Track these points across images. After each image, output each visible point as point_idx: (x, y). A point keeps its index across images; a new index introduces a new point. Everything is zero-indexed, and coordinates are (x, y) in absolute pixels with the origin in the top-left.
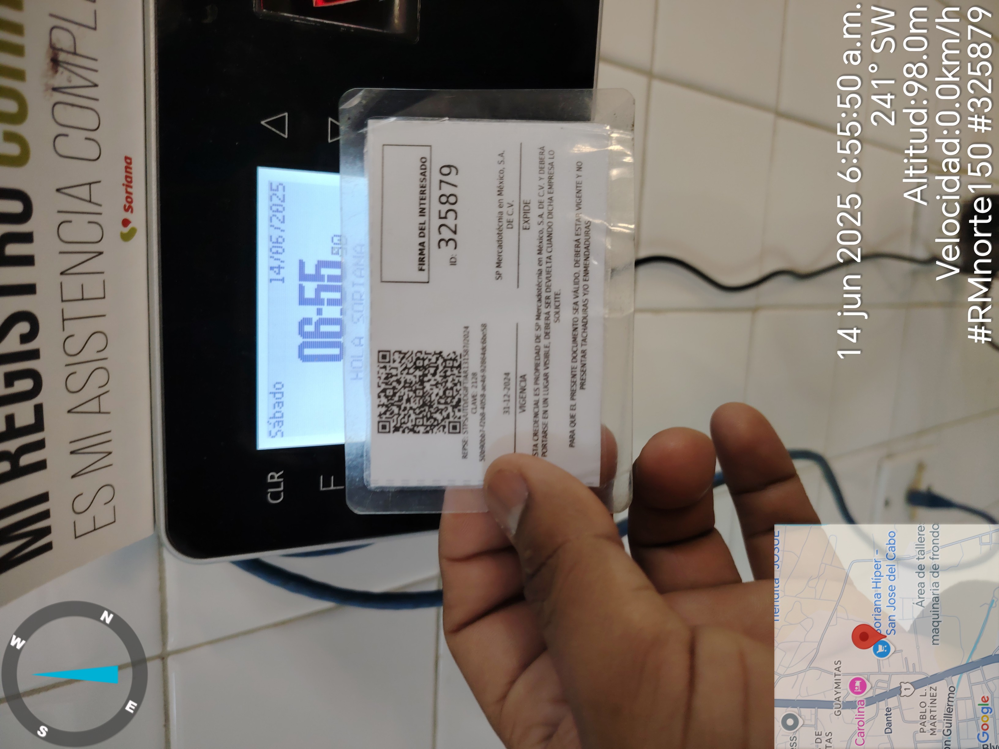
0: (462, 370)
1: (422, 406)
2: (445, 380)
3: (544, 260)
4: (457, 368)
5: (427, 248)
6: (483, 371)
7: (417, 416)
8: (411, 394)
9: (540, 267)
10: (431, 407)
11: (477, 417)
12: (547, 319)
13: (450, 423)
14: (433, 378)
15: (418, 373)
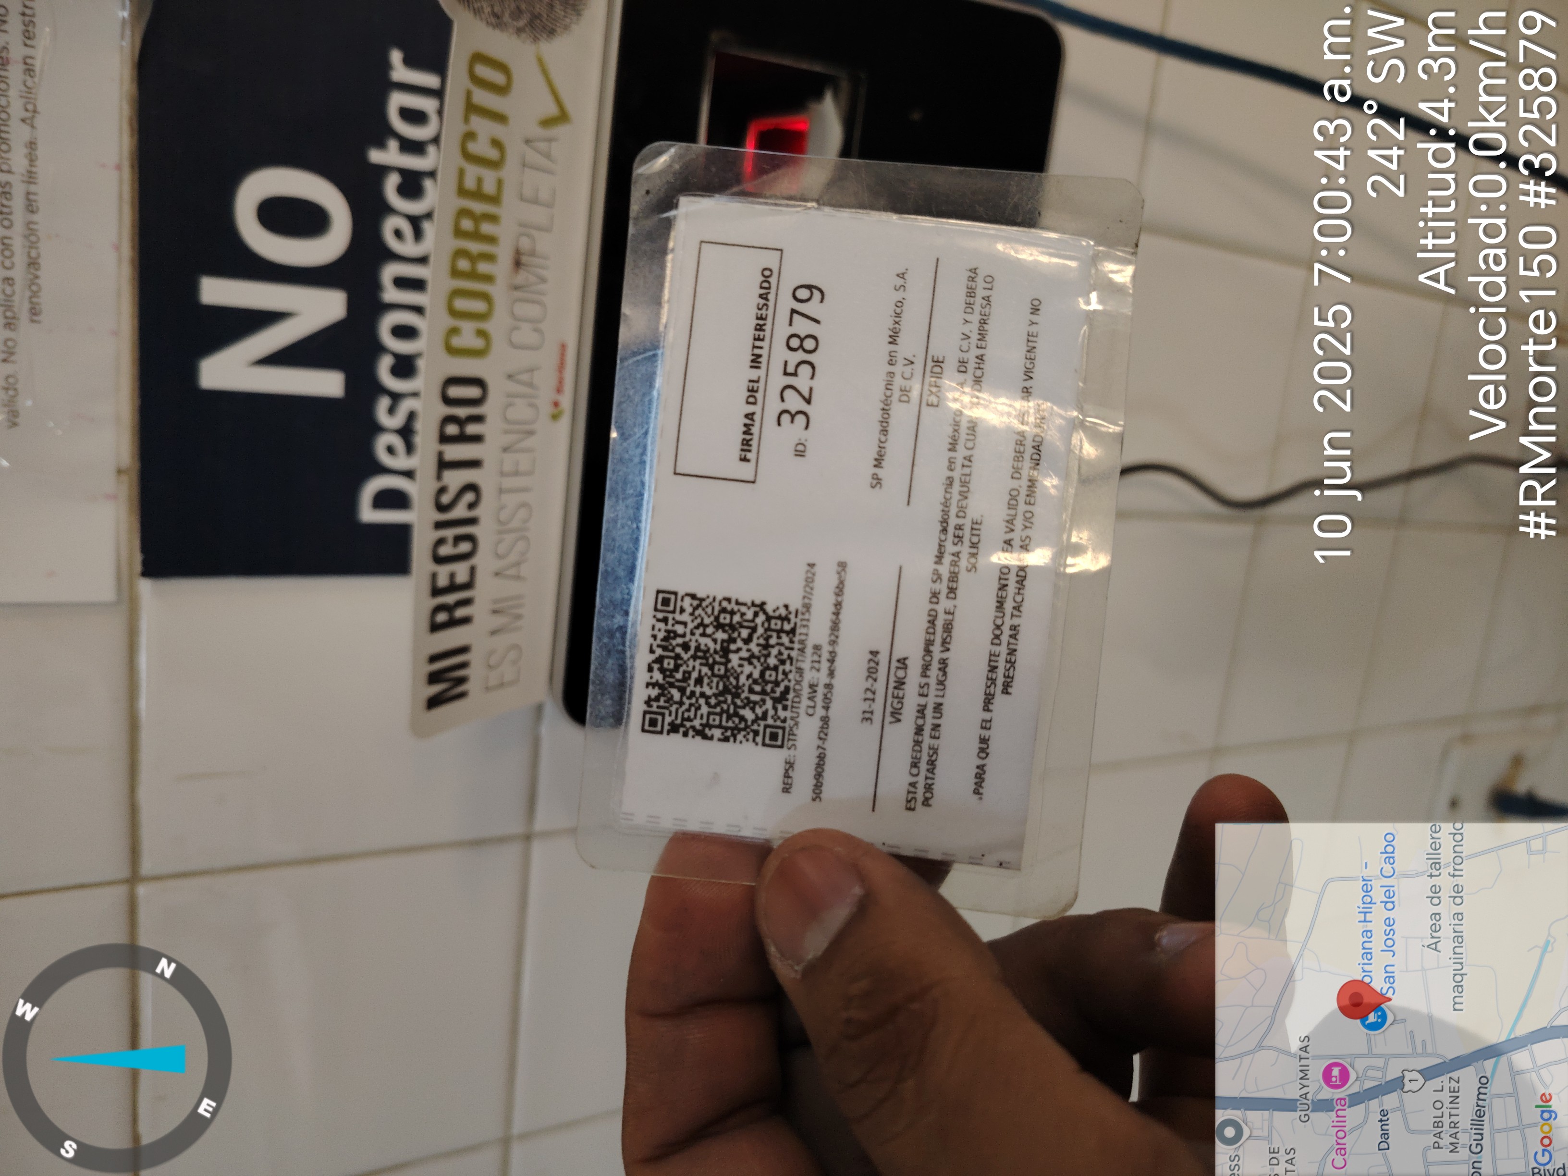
0: (796, 639)
1: (722, 694)
2: (765, 652)
3: (959, 461)
4: (788, 633)
5: (757, 424)
6: (833, 643)
7: (712, 710)
8: (705, 670)
9: (950, 474)
10: (736, 695)
11: (815, 723)
12: (954, 564)
13: (766, 727)
14: (745, 647)
15: (721, 635)
